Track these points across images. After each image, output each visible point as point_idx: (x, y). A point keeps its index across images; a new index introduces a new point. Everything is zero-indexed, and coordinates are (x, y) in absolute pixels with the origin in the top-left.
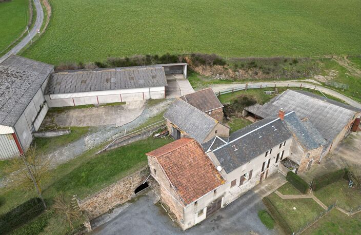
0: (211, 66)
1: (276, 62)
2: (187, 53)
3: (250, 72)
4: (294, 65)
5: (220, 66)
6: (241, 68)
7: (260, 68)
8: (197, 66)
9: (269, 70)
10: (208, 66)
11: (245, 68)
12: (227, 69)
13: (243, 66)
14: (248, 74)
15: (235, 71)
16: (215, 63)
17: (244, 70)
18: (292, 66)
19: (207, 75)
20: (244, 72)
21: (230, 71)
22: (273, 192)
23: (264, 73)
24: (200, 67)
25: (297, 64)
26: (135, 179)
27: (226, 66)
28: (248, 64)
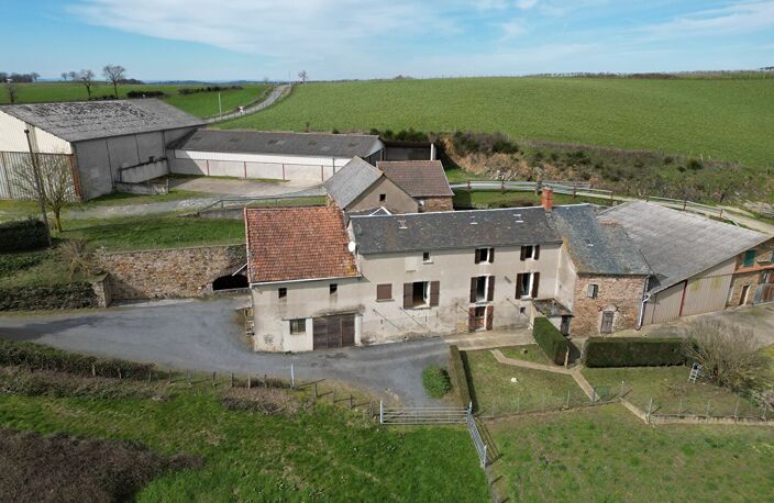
0: (488, 155)
1: (641, 161)
2: (448, 131)
3: (571, 173)
4: (691, 172)
5: (504, 155)
6: (548, 161)
7: (597, 167)
8: (463, 155)
9: (619, 173)
10: (482, 155)
11: (559, 163)
12: (517, 160)
13: (554, 157)
14: (566, 175)
15: (533, 165)
16: (496, 150)
17: (557, 166)
18: (684, 173)
19: (478, 173)
20: (555, 169)
21: (524, 164)
22: (487, 350)
23: (604, 178)
24: (468, 158)
25: (698, 171)
26: (216, 257)
27: (516, 155)
28: (569, 155)
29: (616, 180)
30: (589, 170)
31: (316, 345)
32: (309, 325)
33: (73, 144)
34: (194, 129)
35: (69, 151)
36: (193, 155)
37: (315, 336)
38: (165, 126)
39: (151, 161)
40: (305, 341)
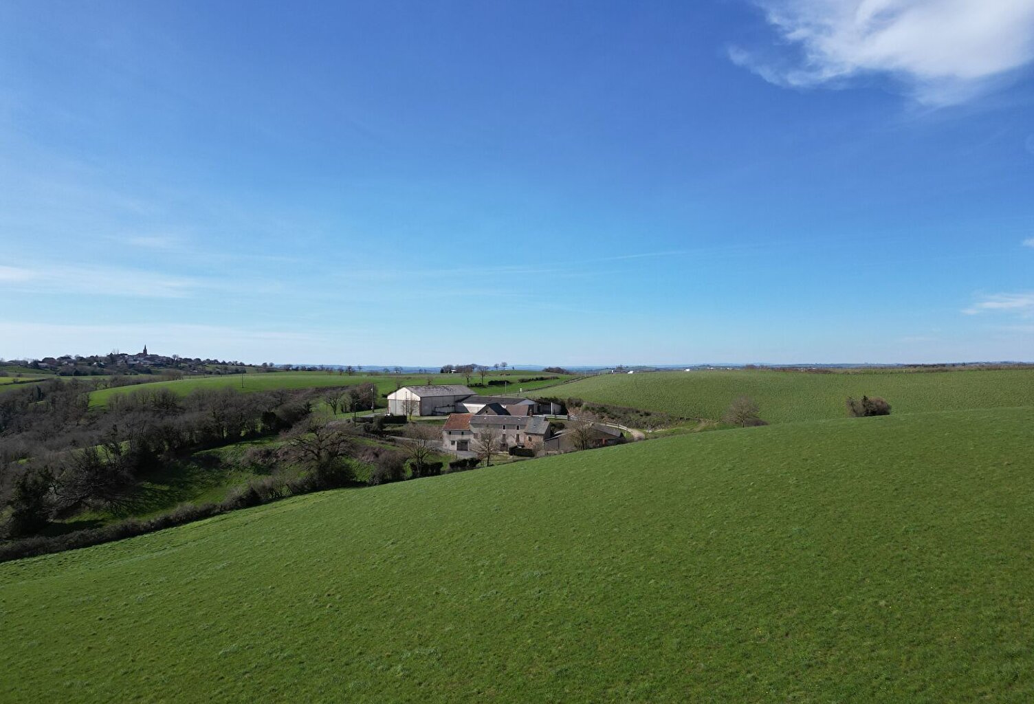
6: (590, 411)
29: (613, 418)
30: (604, 414)
31: (458, 449)
32: (456, 443)
33: (421, 398)
34: (470, 396)
35: (419, 400)
36: (465, 405)
37: (457, 446)
38: (455, 394)
39: (448, 406)
40: (455, 447)
